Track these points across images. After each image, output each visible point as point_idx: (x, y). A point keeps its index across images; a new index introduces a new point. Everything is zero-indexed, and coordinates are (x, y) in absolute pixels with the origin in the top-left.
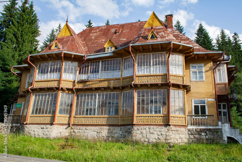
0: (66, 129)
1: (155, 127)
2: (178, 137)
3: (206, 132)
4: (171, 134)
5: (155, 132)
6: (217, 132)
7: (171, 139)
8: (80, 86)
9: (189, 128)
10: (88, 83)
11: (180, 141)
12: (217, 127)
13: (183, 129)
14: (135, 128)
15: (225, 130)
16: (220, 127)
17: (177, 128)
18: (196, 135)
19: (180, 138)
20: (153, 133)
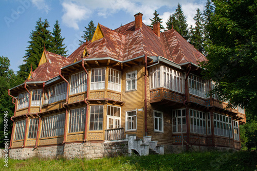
0: (33, 150)
1: (76, 144)
2: (92, 152)
3: (115, 146)
4: (86, 149)
5: (76, 149)
6: (124, 145)
7: (86, 154)
8: (43, 111)
9: (105, 142)
10: (49, 107)
11: (95, 155)
12: (125, 140)
13: (99, 144)
14: (66, 145)
15: (130, 143)
16: (127, 140)
17: (93, 144)
18: (109, 149)
19: (95, 153)
20: (74, 150)
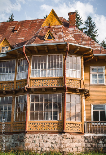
1: (49, 135)
2: (73, 145)
4: (66, 142)
5: (48, 140)
7: (66, 148)
9: (86, 135)
11: (75, 149)
13: (79, 137)
14: (28, 135)
17: (73, 136)
18: (93, 143)
19: (76, 147)
20: (46, 142)
